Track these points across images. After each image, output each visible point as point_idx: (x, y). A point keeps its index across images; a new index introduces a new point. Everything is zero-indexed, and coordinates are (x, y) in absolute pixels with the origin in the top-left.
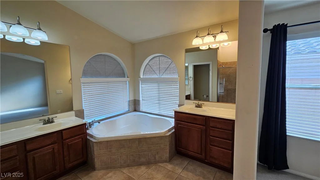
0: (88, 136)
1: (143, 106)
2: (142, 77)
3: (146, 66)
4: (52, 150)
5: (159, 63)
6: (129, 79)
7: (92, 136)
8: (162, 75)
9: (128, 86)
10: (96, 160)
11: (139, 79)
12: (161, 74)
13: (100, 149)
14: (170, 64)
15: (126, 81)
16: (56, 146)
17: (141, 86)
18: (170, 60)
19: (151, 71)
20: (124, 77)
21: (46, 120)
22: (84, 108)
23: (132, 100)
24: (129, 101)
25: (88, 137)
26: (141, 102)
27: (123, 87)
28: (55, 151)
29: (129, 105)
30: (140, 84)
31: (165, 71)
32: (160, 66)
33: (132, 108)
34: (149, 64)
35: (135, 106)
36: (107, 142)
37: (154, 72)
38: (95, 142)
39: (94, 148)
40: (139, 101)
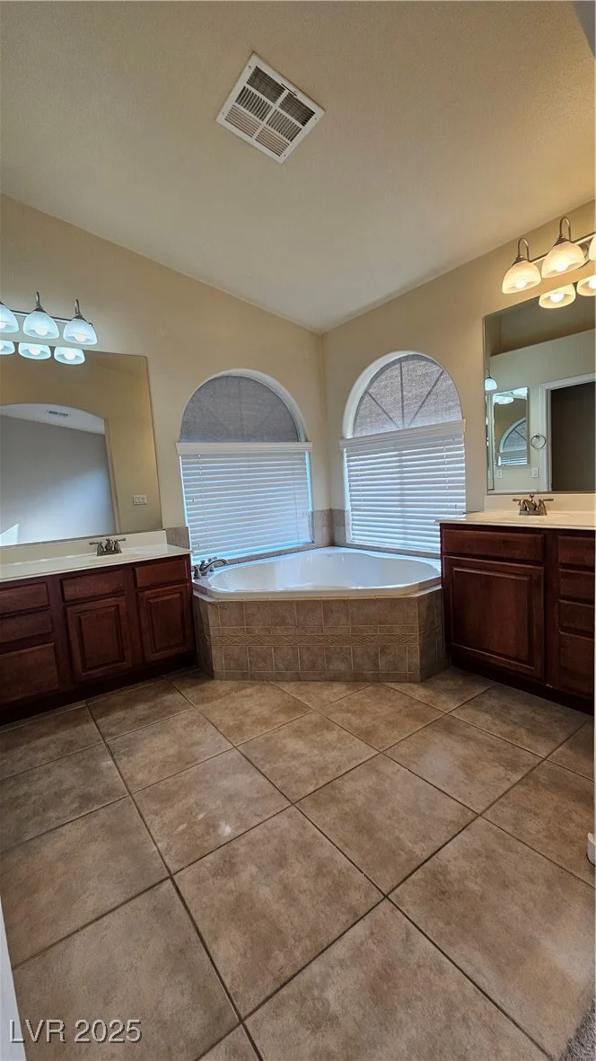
0: (197, 590)
1: (354, 527)
2: (349, 435)
3: (362, 398)
4: (113, 609)
5: (402, 384)
6: (310, 445)
7: (204, 591)
8: (412, 421)
9: (307, 467)
10: (214, 652)
11: (341, 443)
12: (407, 420)
13: (224, 624)
14: (438, 380)
15: (300, 454)
16: (121, 601)
17: (349, 466)
18: (435, 368)
19: (378, 415)
20: (297, 439)
21: (104, 545)
22: (187, 525)
23: (322, 511)
24: (313, 513)
25: (195, 594)
26: (350, 516)
27: (293, 469)
28: (121, 614)
29: (313, 527)
30: (346, 459)
31: (421, 407)
32: (405, 393)
33: (322, 533)
34: (370, 391)
35: (332, 529)
36: (241, 605)
37: (385, 416)
38: (210, 603)
39: (208, 620)
40: (342, 512)
